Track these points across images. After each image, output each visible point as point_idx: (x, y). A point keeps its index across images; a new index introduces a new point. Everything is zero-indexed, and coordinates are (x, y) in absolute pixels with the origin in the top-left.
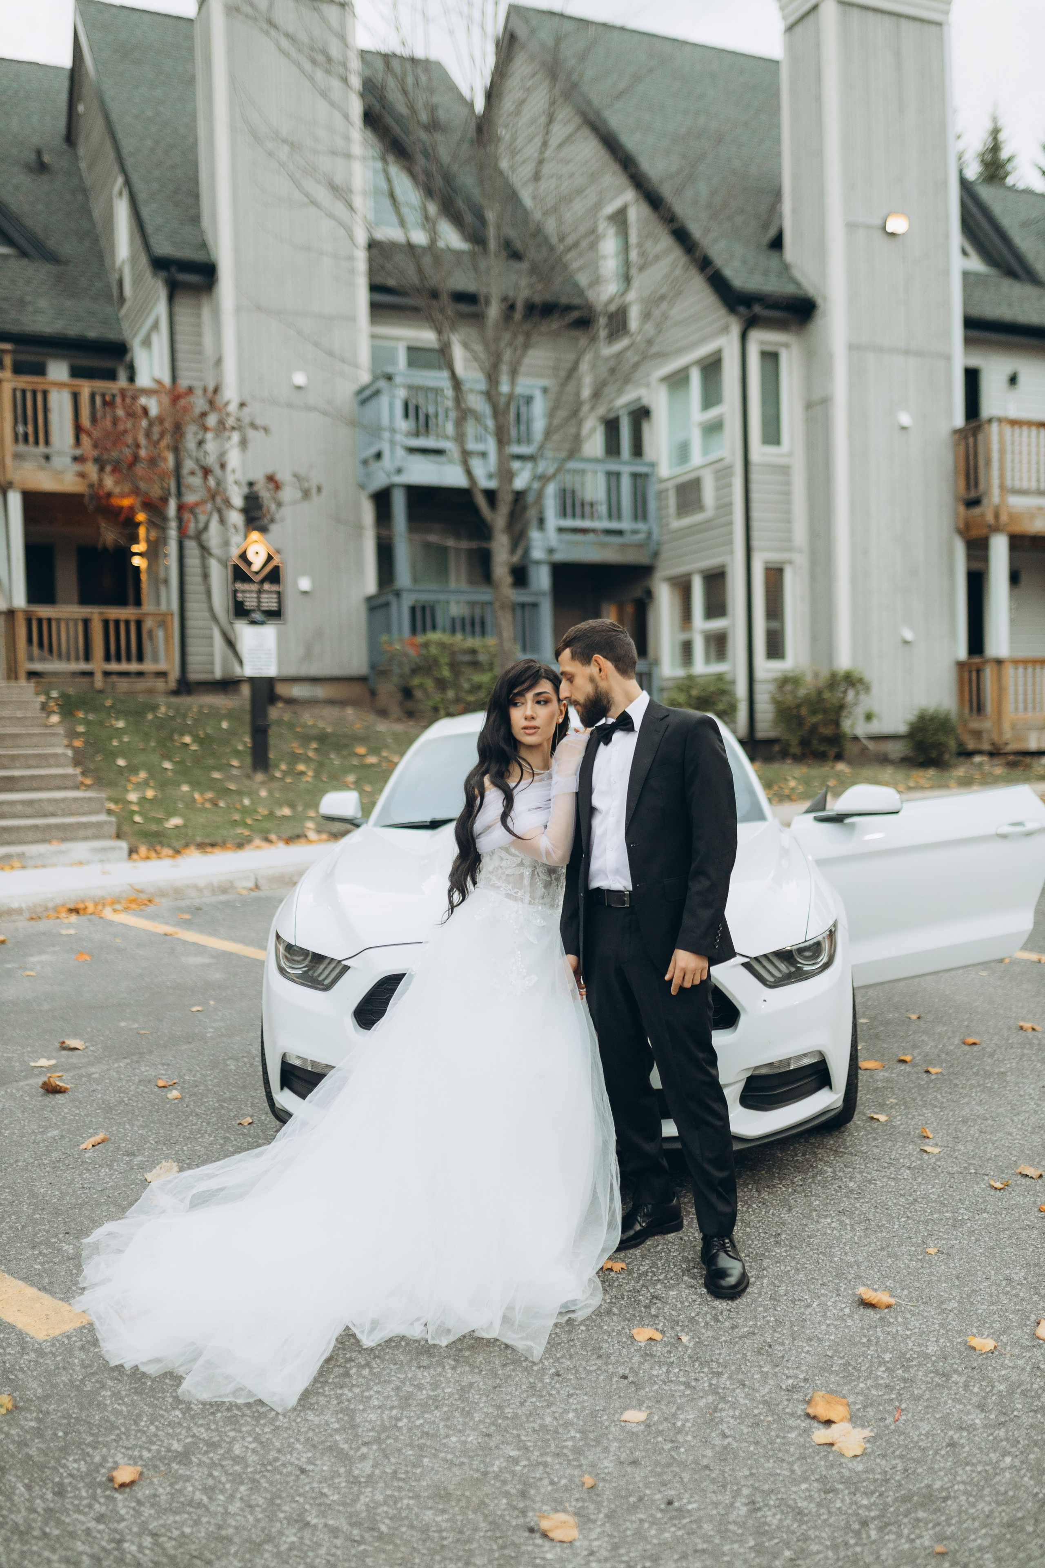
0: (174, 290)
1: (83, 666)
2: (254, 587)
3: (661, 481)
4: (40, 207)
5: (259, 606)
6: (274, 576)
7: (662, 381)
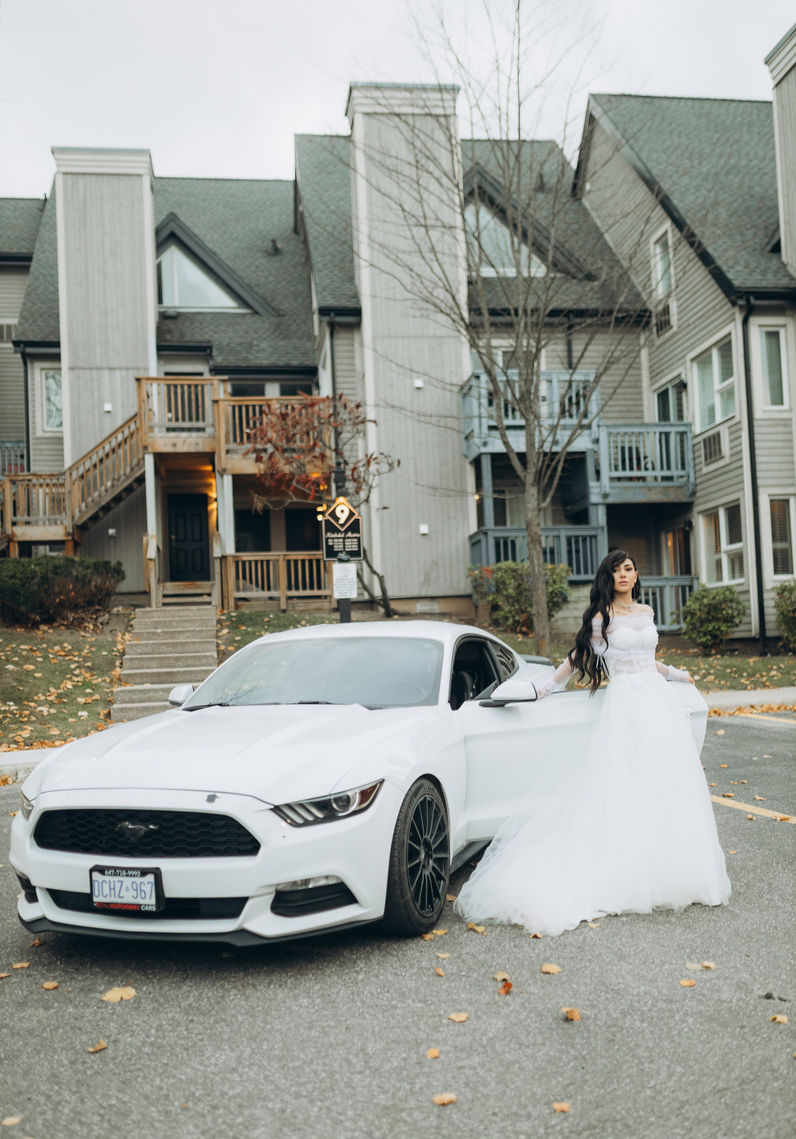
0: (333, 328)
1: (273, 593)
2: (342, 535)
3: (696, 436)
4: (271, 278)
5: (344, 548)
6: (355, 527)
7: (692, 360)
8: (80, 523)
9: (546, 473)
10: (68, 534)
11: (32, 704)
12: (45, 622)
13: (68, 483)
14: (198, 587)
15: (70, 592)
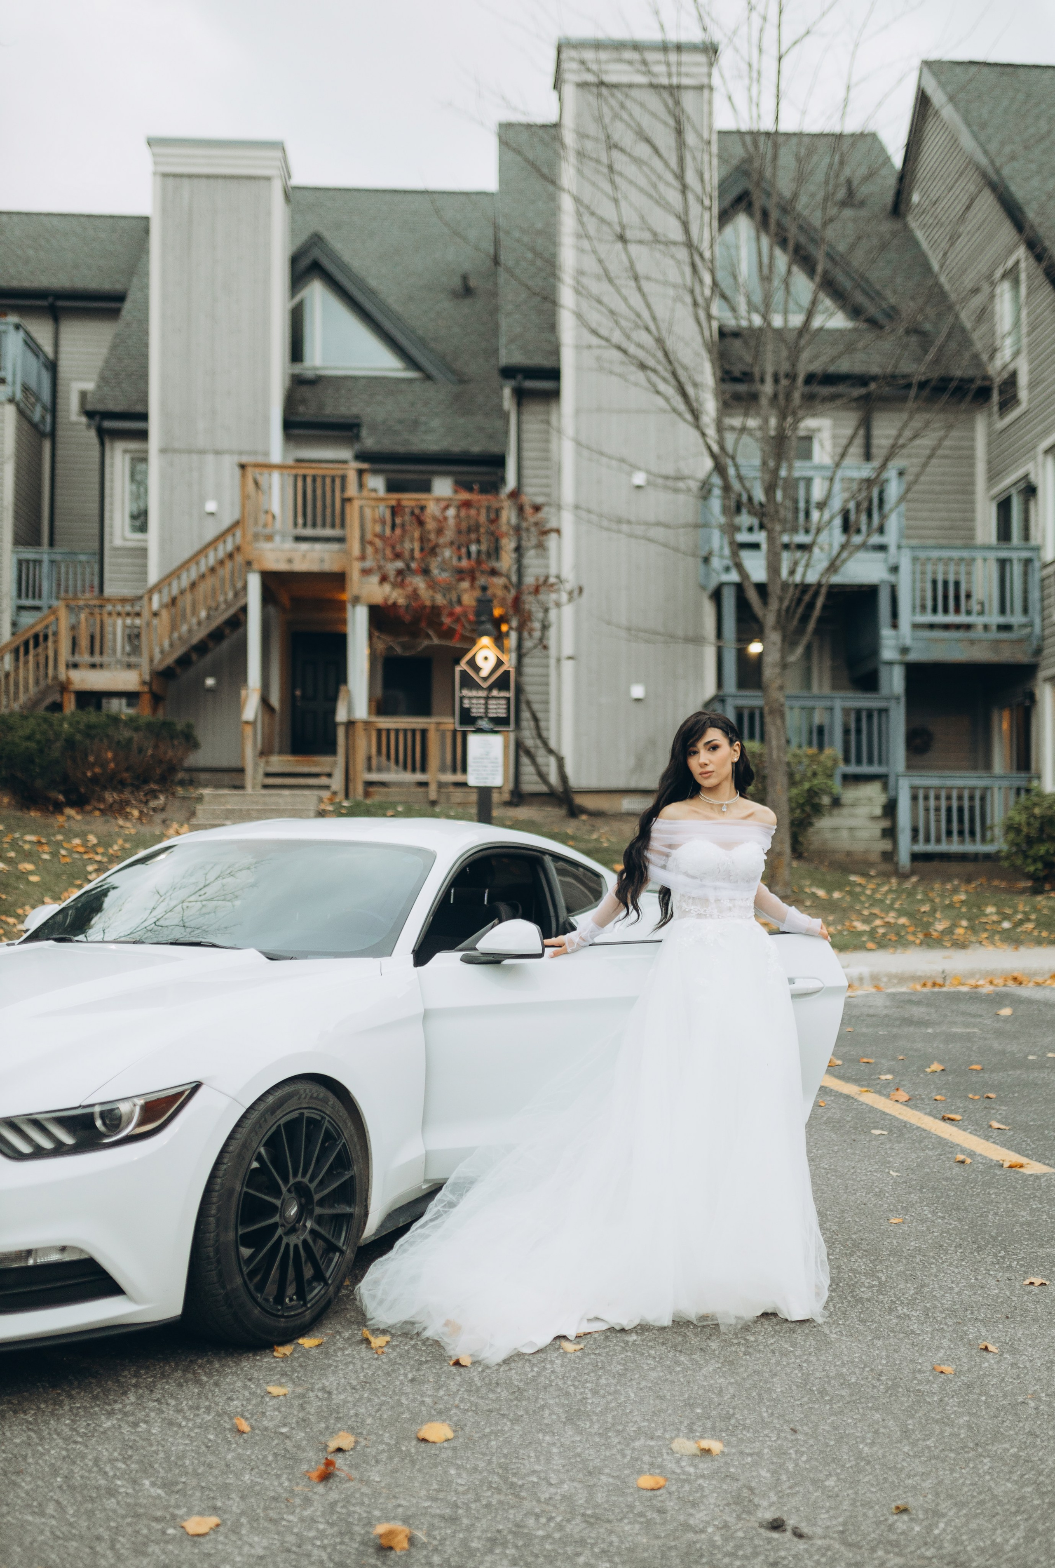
0: (521, 396)
1: (419, 777)
2: (482, 693)
3: (1045, 566)
5: (486, 712)
6: (502, 681)
7: (1047, 452)
8: (161, 667)
9: (795, 612)
10: (144, 683)
11: (11, 920)
12: (72, 804)
13: (146, 614)
14: (316, 764)
15: (108, 762)
